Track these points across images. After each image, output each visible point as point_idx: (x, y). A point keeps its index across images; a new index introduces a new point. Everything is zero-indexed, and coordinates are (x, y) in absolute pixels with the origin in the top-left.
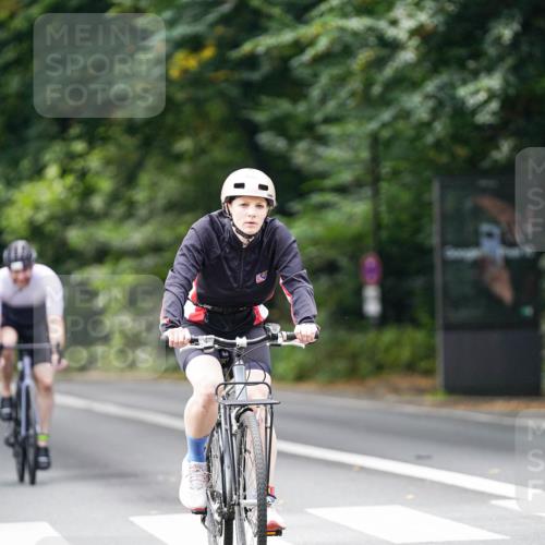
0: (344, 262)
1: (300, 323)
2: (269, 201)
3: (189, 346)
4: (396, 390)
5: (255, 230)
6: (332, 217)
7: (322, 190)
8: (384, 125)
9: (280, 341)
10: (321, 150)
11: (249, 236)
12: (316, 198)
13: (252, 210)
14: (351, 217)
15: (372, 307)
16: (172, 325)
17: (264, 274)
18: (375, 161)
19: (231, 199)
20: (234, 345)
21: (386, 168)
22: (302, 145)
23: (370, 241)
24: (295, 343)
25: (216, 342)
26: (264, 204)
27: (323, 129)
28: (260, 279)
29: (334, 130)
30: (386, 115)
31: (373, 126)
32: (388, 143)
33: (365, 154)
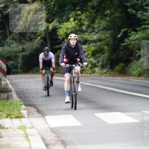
1: (84, 62)
2: (76, 39)
3: (65, 66)
5: (74, 44)
7: (145, 24)
9: (81, 66)
10: (145, 14)
11: (73, 46)
13: (73, 41)
16: (62, 62)
17: (77, 53)
19: (70, 39)
20: (72, 66)
24: (83, 66)
25: (69, 66)
26: (75, 40)
28: (76, 54)
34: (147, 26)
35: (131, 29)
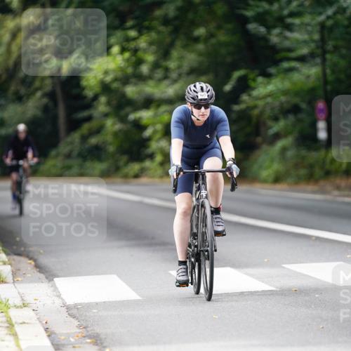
0: (304, 106)
4: (338, 188)
6: (296, 77)
7: (289, 59)
8: (328, 18)
10: (288, 34)
12: (286, 65)
14: (308, 77)
15: (322, 135)
18: (323, 40)
21: (330, 45)
22: (276, 31)
23: (320, 92)
27: (289, 20)
29: (297, 21)
30: (330, 12)
31: (322, 18)
32: (331, 29)
33: (316, 37)
34: (293, 64)
35: (257, 72)
